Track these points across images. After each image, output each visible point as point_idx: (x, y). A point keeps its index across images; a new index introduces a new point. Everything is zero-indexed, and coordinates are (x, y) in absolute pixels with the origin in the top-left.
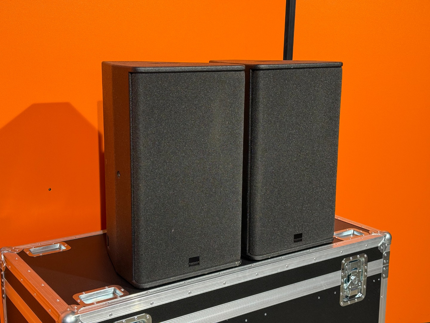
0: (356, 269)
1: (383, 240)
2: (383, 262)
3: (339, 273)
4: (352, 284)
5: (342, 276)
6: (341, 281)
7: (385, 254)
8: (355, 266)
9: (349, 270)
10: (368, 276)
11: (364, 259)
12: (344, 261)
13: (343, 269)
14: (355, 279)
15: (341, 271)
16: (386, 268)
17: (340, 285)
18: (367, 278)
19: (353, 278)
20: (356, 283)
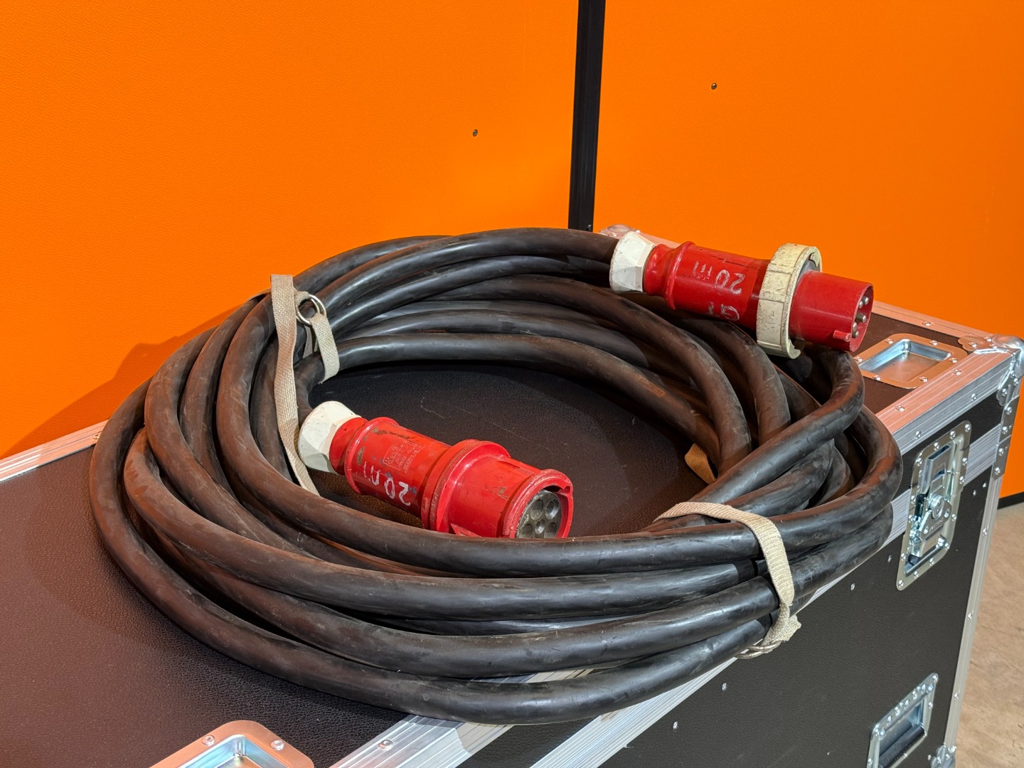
0: (941, 472)
1: (1011, 368)
2: (1002, 431)
3: (906, 498)
4: (931, 519)
5: (911, 504)
6: (909, 519)
7: (1009, 409)
8: (941, 465)
9: (926, 481)
10: (965, 484)
11: (961, 440)
12: (920, 459)
13: (915, 485)
14: (939, 505)
15: (910, 490)
16: (1004, 447)
17: (904, 533)
18: (962, 490)
19: (933, 501)
20: (941, 512)
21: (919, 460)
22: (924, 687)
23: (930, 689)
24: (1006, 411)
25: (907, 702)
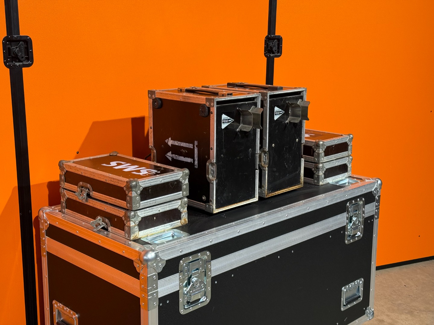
0: (357, 211)
1: (376, 185)
2: (376, 204)
3: (345, 215)
4: (354, 224)
5: (347, 217)
6: (346, 221)
7: (377, 198)
8: (356, 208)
9: (351, 212)
10: (365, 217)
11: (362, 202)
13: (347, 211)
14: (356, 220)
15: (346, 213)
16: (377, 210)
17: (346, 225)
18: (364, 219)
19: (354, 219)
20: (357, 223)
21: (348, 204)
22: (359, 281)
23: (361, 282)
24: (376, 198)
25: (353, 284)
